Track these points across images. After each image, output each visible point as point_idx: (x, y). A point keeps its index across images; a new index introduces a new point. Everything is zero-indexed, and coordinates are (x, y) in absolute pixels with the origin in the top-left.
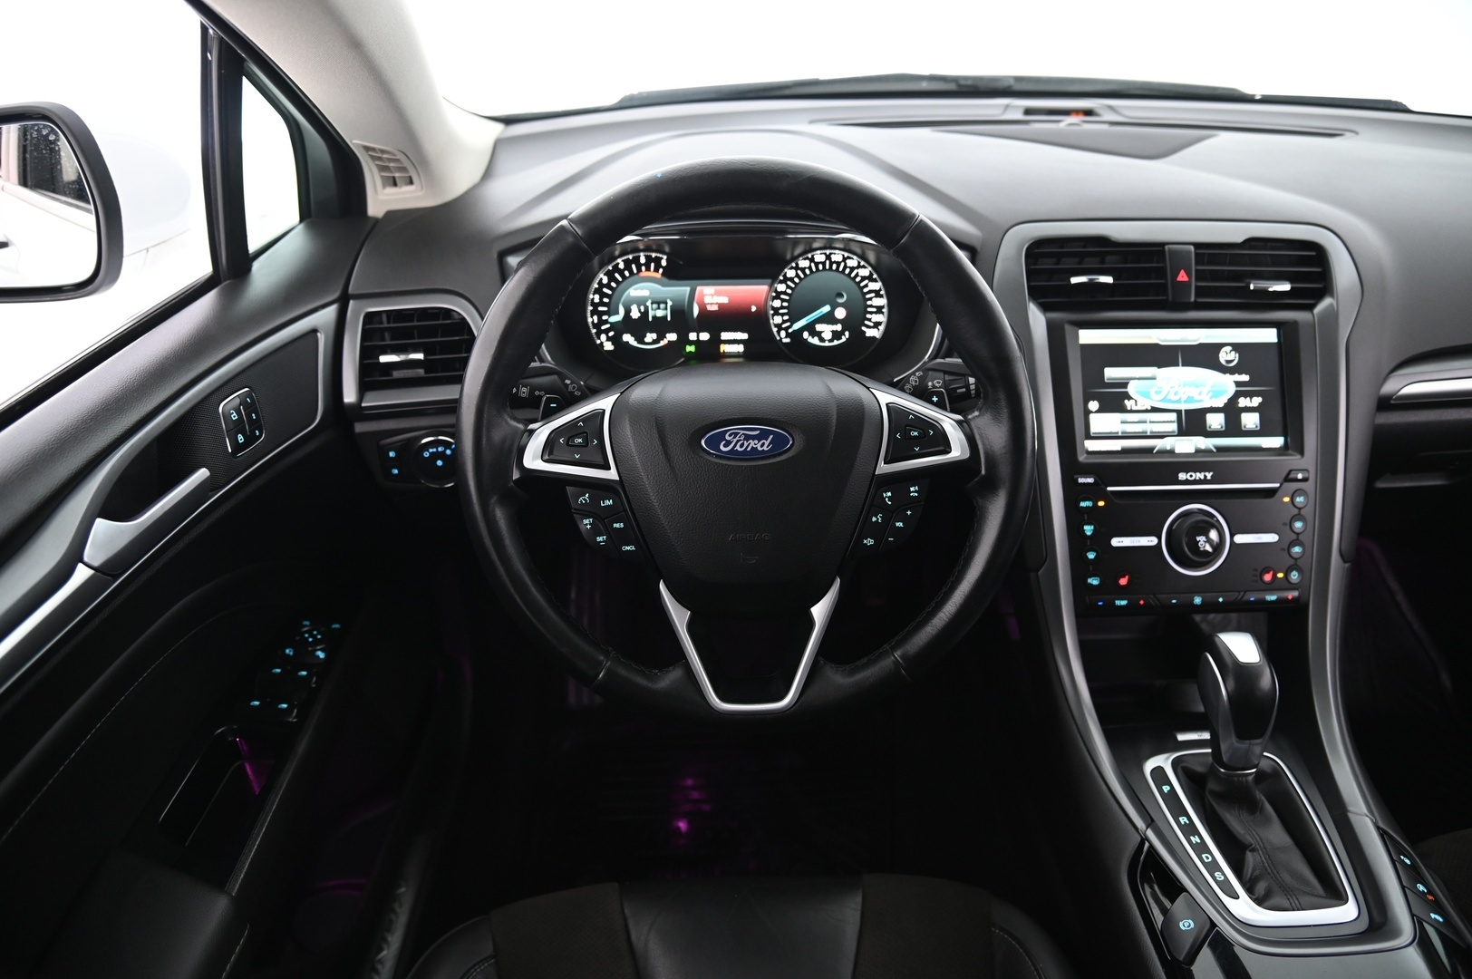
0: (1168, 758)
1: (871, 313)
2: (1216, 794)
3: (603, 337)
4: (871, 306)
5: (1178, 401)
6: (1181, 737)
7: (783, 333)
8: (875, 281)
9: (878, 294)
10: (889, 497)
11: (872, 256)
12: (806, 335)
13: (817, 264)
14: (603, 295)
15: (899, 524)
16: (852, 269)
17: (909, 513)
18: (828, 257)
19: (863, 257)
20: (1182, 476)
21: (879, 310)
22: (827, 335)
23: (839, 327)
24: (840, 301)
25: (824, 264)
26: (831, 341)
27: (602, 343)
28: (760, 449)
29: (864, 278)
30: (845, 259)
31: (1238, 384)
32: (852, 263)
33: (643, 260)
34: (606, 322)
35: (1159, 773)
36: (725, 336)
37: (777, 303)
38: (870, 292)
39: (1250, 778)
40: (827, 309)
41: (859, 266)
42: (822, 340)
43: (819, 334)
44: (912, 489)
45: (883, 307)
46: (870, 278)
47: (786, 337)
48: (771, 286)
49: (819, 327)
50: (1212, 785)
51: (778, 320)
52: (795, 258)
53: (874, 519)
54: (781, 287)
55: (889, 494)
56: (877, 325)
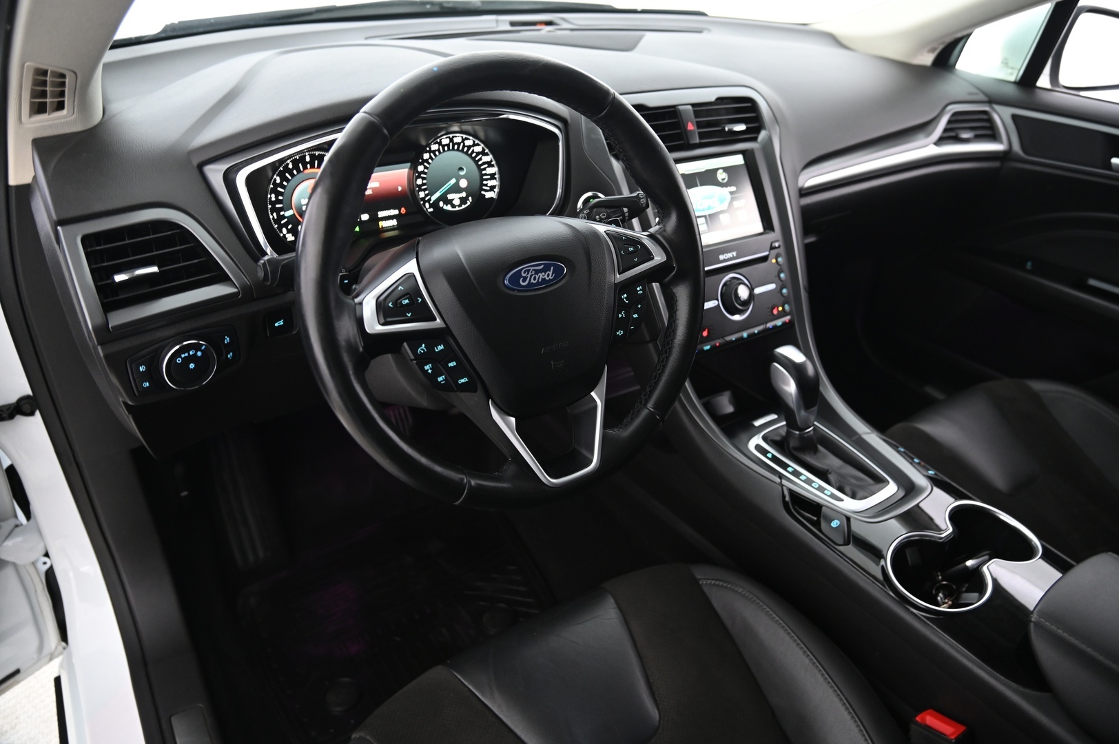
0: (759, 437)
1: (487, 180)
2: (795, 449)
3: (284, 230)
4: (486, 175)
5: (703, 210)
6: (757, 423)
7: (427, 205)
8: (487, 154)
9: (490, 164)
10: (626, 298)
11: (481, 134)
12: (441, 204)
13: (443, 146)
14: (278, 194)
15: (636, 316)
16: (469, 147)
17: (639, 306)
18: (451, 140)
19: (475, 136)
20: (722, 257)
21: (492, 177)
22: (457, 202)
23: (464, 195)
24: (462, 173)
25: (448, 145)
26: (460, 206)
27: (284, 235)
28: (547, 279)
29: (478, 154)
30: (463, 140)
31: (731, 193)
32: (468, 143)
33: (308, 159)
34: (284, 217)
35: (758, 447)
36: (381, 214)
37: (419, 182)
38: (484, 163)
39: (812, 432)
40: (453, 181)
41: (474, 145)
42: (453, 206)
43: (450, 202)
44: (638, 289)
45: (495, 174)
46: (483, 153)
47: (430, 208)
48: (414, 168)
49: (450, 197)
50: (793, 443)
51: (422, 194)
52: (429, 145)
53: (620, 316)
54: (421, 168)
55: (625, 295)
56: (492, 188)
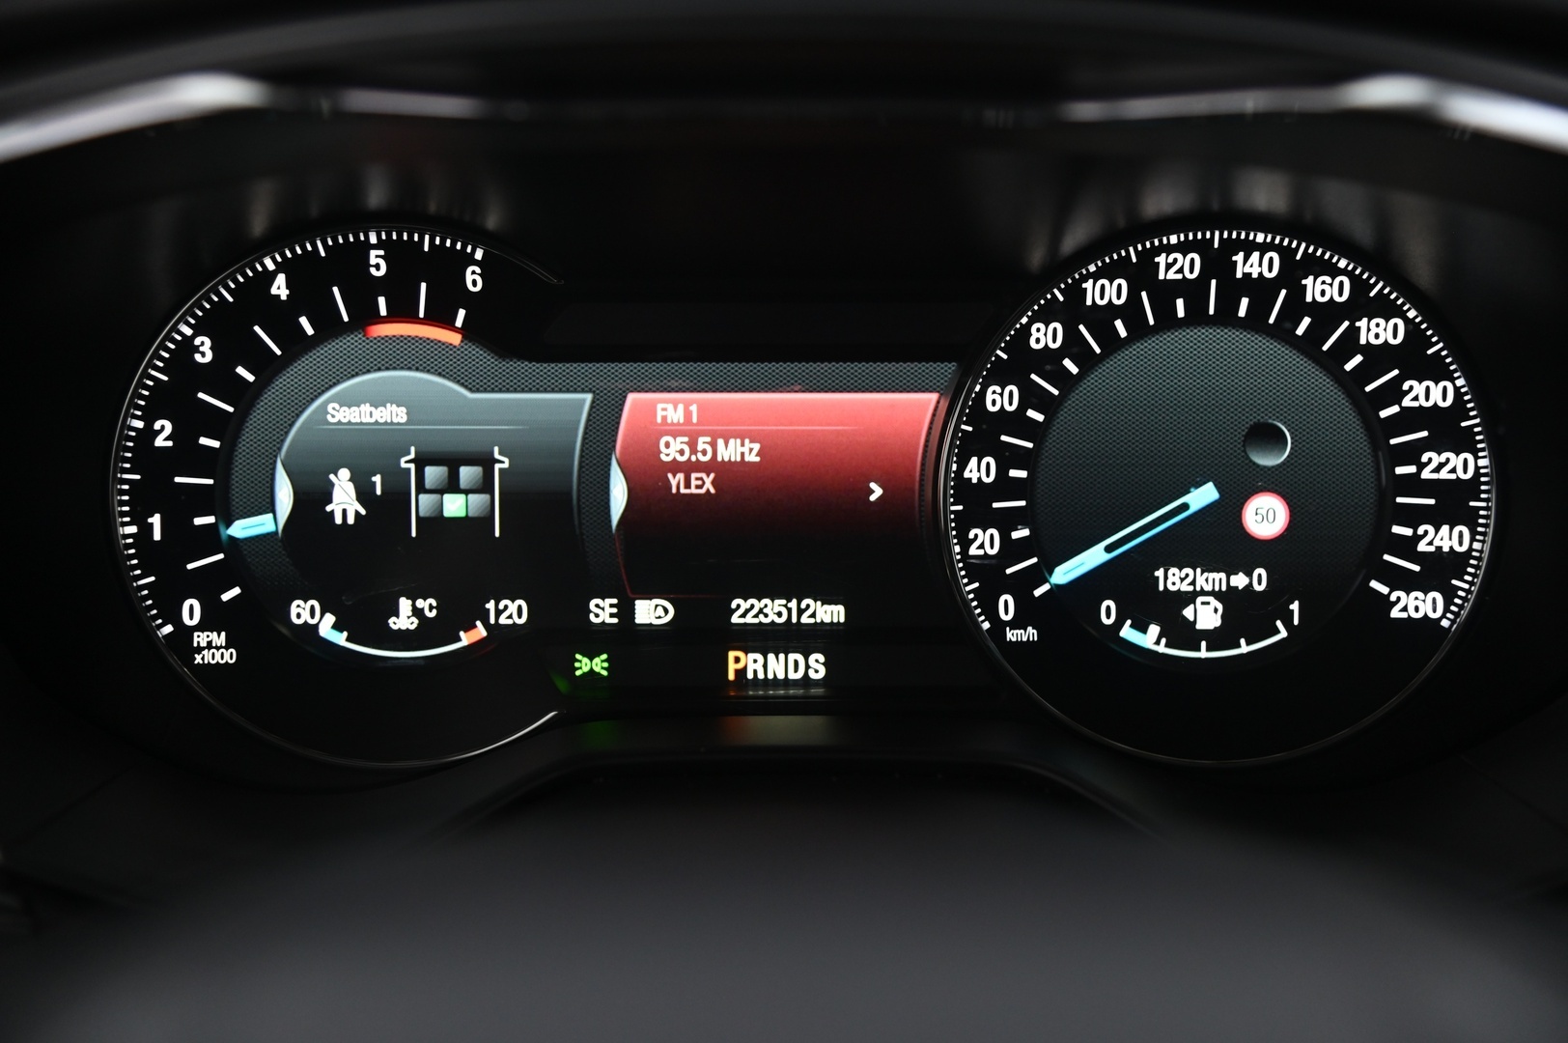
1: (1413, 517)
3: (191, 611)
4: (1414, 485)
7: (1007, 606)
8: (1436, 371)
9: (1445, 429)
11: (1420, 256)
12: (1108, 611)
13: (1165, 293)
14: (192, 421)
16: (1327, 315)
18: (1218, 263)
19: (1378, 258)
21: (1452, 503)
22: (1207, 616)
23: (1260, 580)
24: (1268, 460)
25: (1193, 291)
26: (1216, 639)
27: (184, 633)
29: (1379, 357)
30: (1293, 272)
32: (1318, 289)
33: (378, 264)
34: (210, 539)
36: (747, 611)
37: (980, 470)
38: (1412, 419)
40: (1203, 496)
41: (1362, 305)
42: (1183, 633)
43: (1169, 611)
45: (1471, 487)
46: (1412, 359)
47: (1017, 623)
48: (954, 393)
49: (1174, 579)
51: (985, 542)
52: (1067, 267)
54: (1000, 399)
56: (1439, 571)
